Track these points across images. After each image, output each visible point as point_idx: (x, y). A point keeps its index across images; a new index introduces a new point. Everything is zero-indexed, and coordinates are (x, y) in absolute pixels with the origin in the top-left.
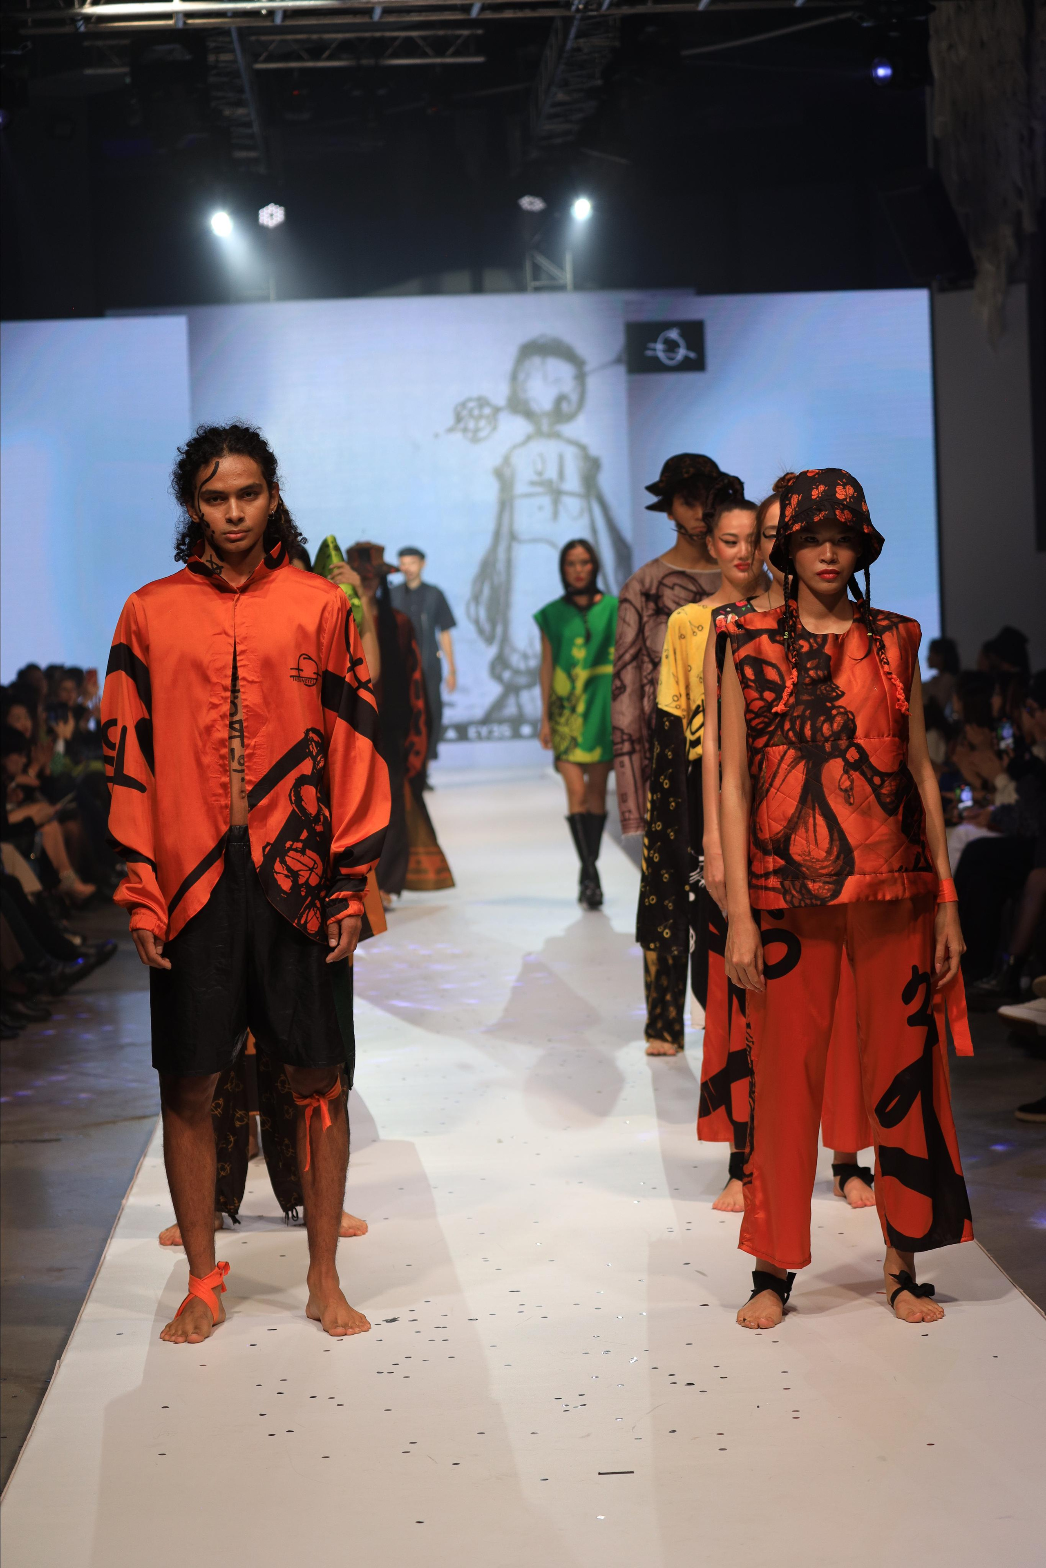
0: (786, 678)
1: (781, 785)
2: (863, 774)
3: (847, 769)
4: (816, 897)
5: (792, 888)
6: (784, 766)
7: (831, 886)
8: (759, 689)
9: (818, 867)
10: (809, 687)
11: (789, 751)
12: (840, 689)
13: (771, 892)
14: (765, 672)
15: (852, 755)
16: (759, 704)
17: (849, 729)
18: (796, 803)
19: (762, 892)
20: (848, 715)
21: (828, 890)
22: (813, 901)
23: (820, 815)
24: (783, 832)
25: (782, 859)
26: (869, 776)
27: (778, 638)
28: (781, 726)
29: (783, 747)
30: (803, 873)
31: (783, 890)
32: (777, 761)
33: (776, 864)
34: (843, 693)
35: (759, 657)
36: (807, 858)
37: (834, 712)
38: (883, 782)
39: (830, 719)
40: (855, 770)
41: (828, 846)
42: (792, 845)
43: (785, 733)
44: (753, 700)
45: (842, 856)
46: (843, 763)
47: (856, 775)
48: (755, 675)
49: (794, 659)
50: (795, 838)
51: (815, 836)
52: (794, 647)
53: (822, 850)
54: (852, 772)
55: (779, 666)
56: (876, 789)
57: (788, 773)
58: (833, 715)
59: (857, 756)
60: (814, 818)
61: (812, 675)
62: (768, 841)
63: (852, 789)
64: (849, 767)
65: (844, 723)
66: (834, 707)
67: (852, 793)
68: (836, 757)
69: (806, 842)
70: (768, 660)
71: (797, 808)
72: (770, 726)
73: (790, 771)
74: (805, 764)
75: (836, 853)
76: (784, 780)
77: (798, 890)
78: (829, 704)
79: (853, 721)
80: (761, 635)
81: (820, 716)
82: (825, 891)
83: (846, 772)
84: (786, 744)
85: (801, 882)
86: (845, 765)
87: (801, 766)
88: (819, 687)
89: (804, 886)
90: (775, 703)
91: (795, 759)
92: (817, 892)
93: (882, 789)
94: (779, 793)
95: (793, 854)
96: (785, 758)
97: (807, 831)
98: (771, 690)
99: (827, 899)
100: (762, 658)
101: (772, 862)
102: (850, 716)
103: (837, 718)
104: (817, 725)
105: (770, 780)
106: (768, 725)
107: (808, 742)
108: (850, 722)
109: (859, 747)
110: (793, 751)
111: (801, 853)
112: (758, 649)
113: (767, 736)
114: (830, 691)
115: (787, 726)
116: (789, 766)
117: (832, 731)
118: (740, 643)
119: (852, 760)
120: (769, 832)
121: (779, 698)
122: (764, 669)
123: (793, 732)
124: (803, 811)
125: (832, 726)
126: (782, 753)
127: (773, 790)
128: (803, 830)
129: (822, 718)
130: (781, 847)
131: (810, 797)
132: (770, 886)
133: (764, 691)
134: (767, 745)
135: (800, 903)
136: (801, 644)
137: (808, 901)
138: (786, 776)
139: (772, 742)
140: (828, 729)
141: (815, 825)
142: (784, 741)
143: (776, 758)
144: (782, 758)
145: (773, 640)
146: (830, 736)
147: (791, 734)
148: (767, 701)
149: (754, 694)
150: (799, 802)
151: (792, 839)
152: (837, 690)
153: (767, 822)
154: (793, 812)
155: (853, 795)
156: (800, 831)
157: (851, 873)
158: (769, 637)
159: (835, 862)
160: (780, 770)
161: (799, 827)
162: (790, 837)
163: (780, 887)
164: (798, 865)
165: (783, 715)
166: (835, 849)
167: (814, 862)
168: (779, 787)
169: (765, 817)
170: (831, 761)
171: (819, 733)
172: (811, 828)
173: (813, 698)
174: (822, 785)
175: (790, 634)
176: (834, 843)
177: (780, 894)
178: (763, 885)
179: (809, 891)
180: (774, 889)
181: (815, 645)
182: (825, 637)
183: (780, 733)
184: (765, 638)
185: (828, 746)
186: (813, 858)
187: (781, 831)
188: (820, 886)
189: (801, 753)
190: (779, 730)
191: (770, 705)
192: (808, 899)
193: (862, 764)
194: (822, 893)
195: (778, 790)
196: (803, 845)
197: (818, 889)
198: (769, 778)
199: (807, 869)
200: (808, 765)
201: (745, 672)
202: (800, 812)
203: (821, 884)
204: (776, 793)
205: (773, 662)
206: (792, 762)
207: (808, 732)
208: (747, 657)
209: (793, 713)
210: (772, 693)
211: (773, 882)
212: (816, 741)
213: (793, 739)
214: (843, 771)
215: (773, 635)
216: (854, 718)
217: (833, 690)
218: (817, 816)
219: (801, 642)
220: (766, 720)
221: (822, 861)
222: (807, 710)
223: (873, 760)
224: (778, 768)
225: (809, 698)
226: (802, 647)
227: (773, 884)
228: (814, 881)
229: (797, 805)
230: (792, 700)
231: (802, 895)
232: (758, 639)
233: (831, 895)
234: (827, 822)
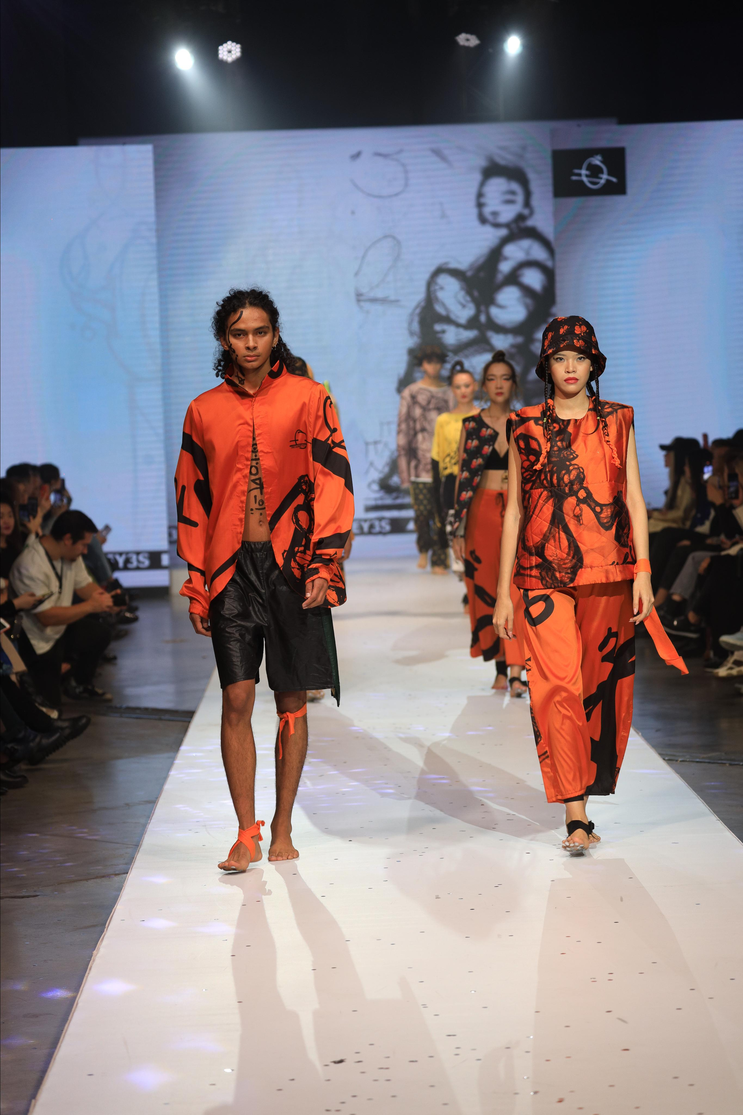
0: (543, 447)
1: (539, 513)
2: (589, 506)
3: (578, 503)
4: (562, 582)
5: (546, 576)
6: (541, 501)
7: (569, 575)
8: (527, 454)
9: (562, 563)
10: (556, 453)
11: (543, 493)
12: (576, 453)
13: (534, 579)
14: (531, 443)
15: (582, 494)
16: (526, 464)
17: (581, 479)
18: (548, 524)
19: (527, 579)
20: (580, 470)
21: (568, 578)
22: (559, 584)
23: (562, 531)
24: (540, 542)
25: (540, 558)
26: (593, 507)
27: (540, 422)
28: (539, 476)
29: (541, 490)
30: (553, 567)
31: (541, 578)
32: (537, 498)
33: (537, 562)
34: (577, 456)
35: (528, 434)
36: (556, 558)
37: (571, 468)
38: (602, 510)
39: (569, 472)
40: (584, 503)
41: (567, 550)
42: (546, 550)
43: (541, 481)
44: (524, 461)
45: (576, 556)
46: (576, 499)
47: (584, 507)
48: (525, 445)
49: (549, 436)
50: (548, 546)
51: (560, 545)
52: (549, 429)
53: (565, 553)
54: (581, 505)
55: (539, 439)
56: (597, 515)
57: (543, 506)
58: (570, 470)
59: (585, 495)
60: (559, 533)
61: (559, 445)
62: (532, 547)
63: (581, 515)
64: (579, 501)
65: (577, 475)
66: (571, 465)
67: (582, 518)
68: (571, 496)
69: (554, 548)
70: (533, 436)
71: (548, 527)
72: (533, 477)
73: (544, 505)
74: (553, 501)
75: (572, 555)
76: (540, 510)
77: (550, 577)
78: (568, 463)
79: (583, 473)
80: (530, 421)
81: (563, 470)
82: (565, 578)
83: (578, 505)
84: (542, 488)
85: (551, 572)
86: (577, 501)
87: (551, 501)
88: (563, 452)
89: (554, 575)
90: (536, 463)
91: (547, 498)
92: (561, 579)
93: (601, 514)
94: (538, 518)
95: (547, 555)
96: (542, 497)
97: (555, 541)
98: (533, 455)
99: (567, 583)
100: (529, 435)
101: (534, 560)
102: (582, 470)
103: (573, 471)
104: (560, 476)
105: (533, 510)
106: (532, 476)
107: (556, 487)
108: (581, 474)
109: (587, 490)
110: (546, 492)
111: (551, 555)
112: (528, 429)
113: (531, 483)
114: (569, 455)
115: (543, 477)
116: (543, 501)
117: (570, 480)
118: (517, 426)
119: (582, 498)
120: (532, 541)
121: (538, 460)
122: (530, 441)
123: (546, 481)
124: (552, 530)
125: (569, 477)
126: (540, 494)
127: (534, 516)
128: (553, 541)
129: (564, 472)
130: (540, 551)
131: (556, 521)
132: (533, 574)
133: (529, 456)
134: (531, 488)
135: (551, 586)
136: (555, 426)
137: (556, 585)
138: (542, 508)
139: (534, 487)
140: (567, 478)
141: (559, 538)
142: (541, 486)
143: (536, 497)
144: (540, 496)
145: (537, 424)
146: (569, 483)
147: (545, 482)
148: (531, 462)
149: (525, 458)
150: (550, 524)
151: (546, 546)
152: (574, 454)
153: (531, 537)
154: (546, 530)
155: (582, 519)
156: (551, 541)
157: (581, 567)
158: (534, 422)
159: (571, 561)
160: (539, 504)
161: (550, 539)
162: (545, 545)
163: (539, 575)
164: (550, 563)
165: (541, 471)
166: (572, 552)
167: (559, 560)
168: (538, 515)
169: (530, 533)
170: (569, 498)
171: (562, 481)
172: (557, 539)
173: (558, 459)
174: (563, 513)
175: (547, 420)
176: (571, 549)
177: (539, 579)
178: (529, 574)
179: (556, 578)
180: (535, 577)
181: (563, 426)
182: (569, 421)
183: (538, 481)
184: (532, 423)
185: (567, 490)
186: (559, 558)
187: (540, 541)
188: (563, 575)
189: (551, 493)
190: (538, 479)
191: (533, 464)
192: (555, 583)
193: (589, 499)
194: (564, 579)
195: (537, 516)
196: (552, 550)
197: (562, 577)
198: (532, 509)
199: (555, 565)
200: (555, 501)
201: (520, 444)
202: (551, 530)
203: (564, 574)
204: (536, 518)
205: (536, 437)
206: (546, 499)
207: (555, 481)
208: (521, 434)
209: (546, 469)
210: (534, 457)
211: (535, 572)
212: (560, 486)
213: (547, 485)
214: (576, 504)
215: (536, 420)
216: (584, 471)
217: (571, 454)
218: (561, 532)
219: (555, 425)
220: (531, 473)
221: (564, 560)
222: (555, 467)
223: (596, 497)
224: (537, 503)
225: (556, 460)
226: (555, 428)
227: (535, 574)
228: (560, 572)
229: (549, 526)
230: (546, 460)
231: (553, 580)
232: (527, 423)
233: (569, 581)
234: (566, 536)
